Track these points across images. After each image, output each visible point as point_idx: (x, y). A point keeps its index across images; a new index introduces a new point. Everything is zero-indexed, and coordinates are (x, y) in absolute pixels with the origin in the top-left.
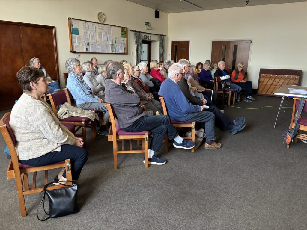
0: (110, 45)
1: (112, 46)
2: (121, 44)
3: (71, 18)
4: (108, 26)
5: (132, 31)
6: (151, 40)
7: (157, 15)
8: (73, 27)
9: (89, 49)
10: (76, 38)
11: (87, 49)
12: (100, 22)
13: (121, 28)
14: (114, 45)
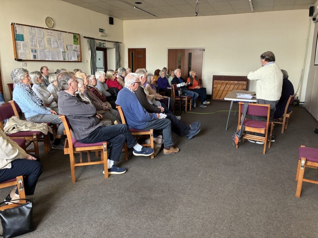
0: (61, 53)
1: (63, 53)
2: (73, 51)
3: (14, 24)
4: (58, 32)
5: (85, 37)
6: (106, 47)
7: (111, 21)
8: (17, 33)
9: (37, 57)
10: (22, 45)
11: (35, 56)
12: (48, 28)
13: (72, 35)
14: (66, 52)
